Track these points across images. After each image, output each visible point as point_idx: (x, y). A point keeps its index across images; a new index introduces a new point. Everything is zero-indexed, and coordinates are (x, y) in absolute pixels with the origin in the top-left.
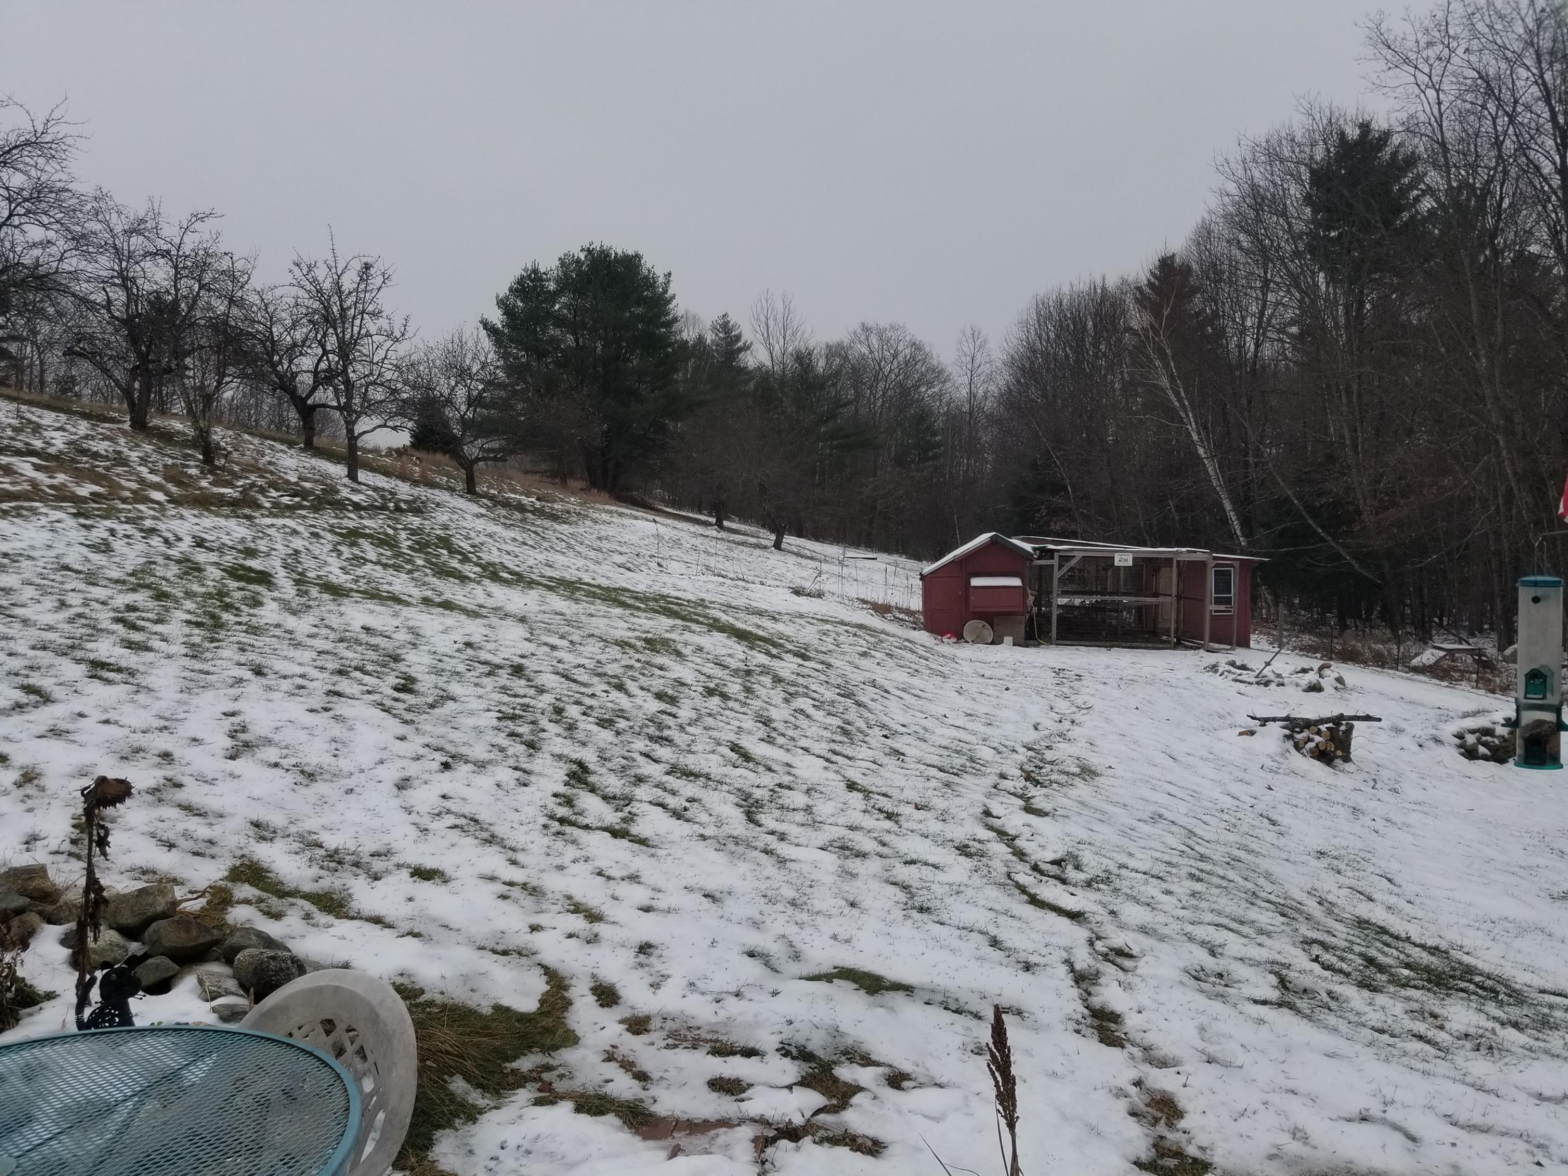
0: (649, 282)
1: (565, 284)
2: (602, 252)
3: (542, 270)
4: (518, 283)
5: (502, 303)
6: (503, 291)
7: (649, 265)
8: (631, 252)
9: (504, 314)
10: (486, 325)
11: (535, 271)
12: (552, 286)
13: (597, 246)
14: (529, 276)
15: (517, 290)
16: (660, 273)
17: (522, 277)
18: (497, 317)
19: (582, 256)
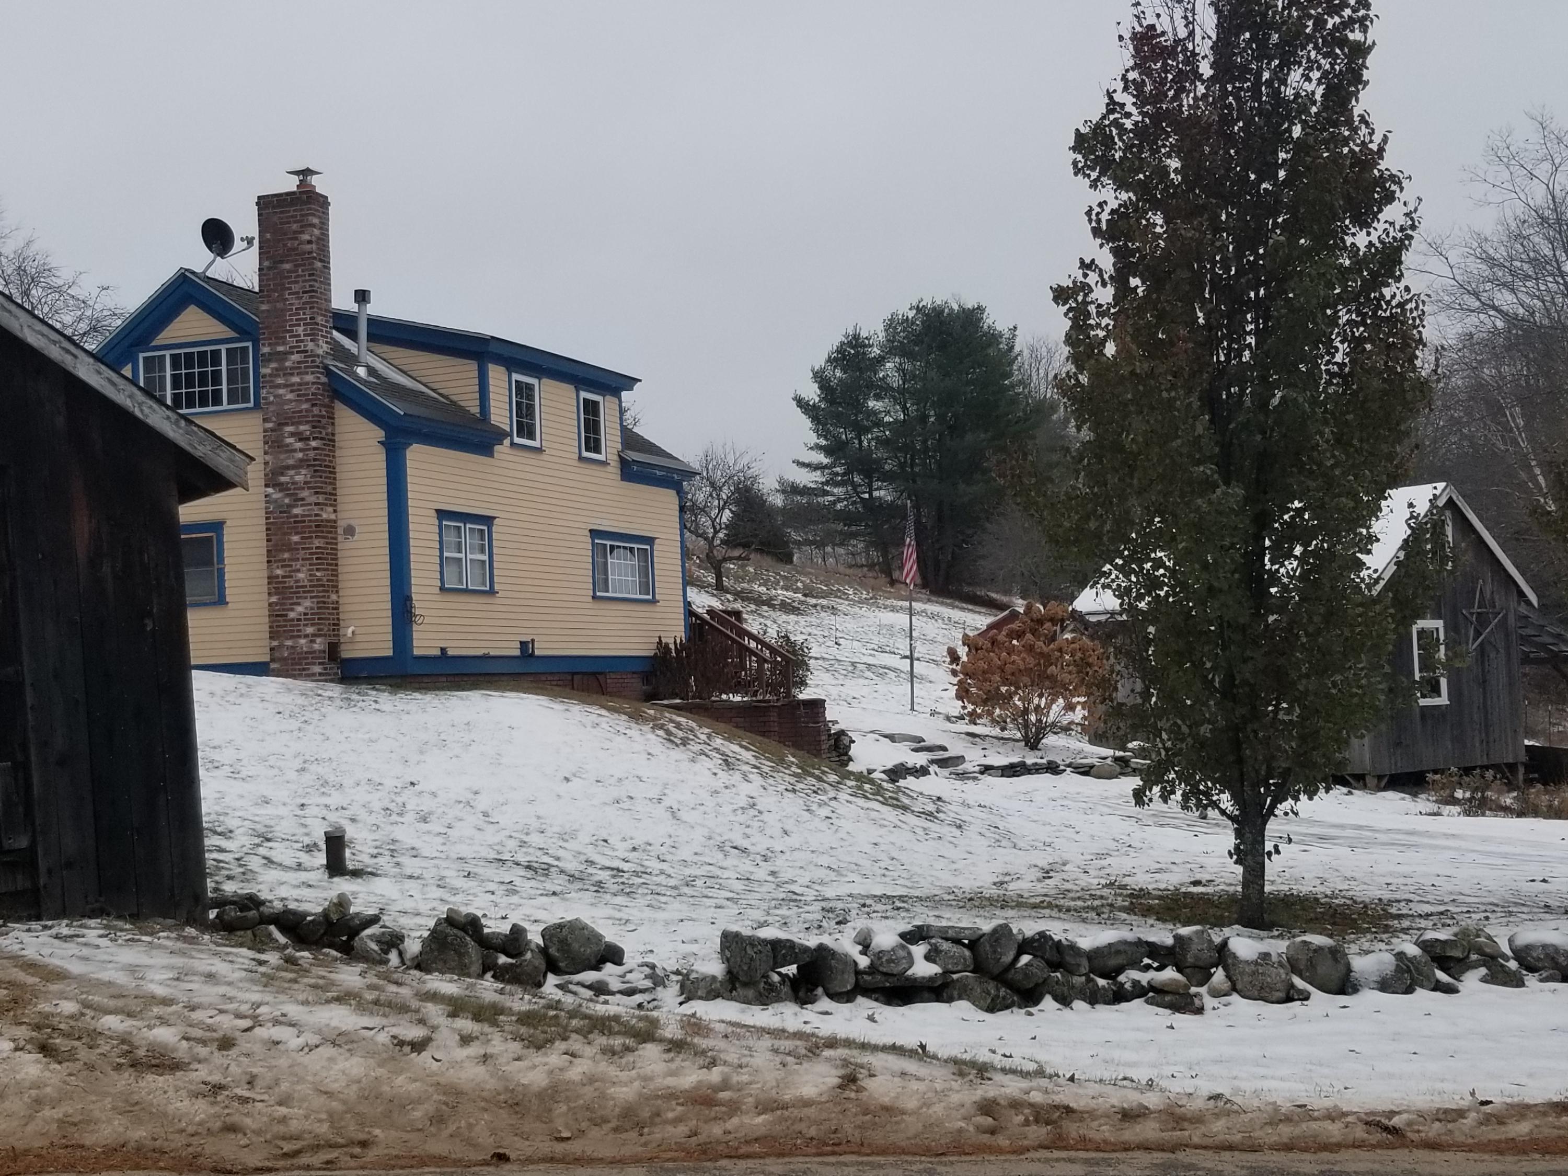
0: (993, 337)
1: (893, 347)
2: (934, 309)
3: (864, 334)
4: (838, 352)
5: (819, 377)
6: (820, 361)
7: (989, 321)
8: (970, 304)
9: (820, 388)
10: (801, 403)
11: (856, 337)
12: (876, 351)
13: (927, 302)
14: (850, 343)
15: (836, 359)
16: (1002, 326)
17: (842, 343)
18: (812, 392)
19: (911, 314)
